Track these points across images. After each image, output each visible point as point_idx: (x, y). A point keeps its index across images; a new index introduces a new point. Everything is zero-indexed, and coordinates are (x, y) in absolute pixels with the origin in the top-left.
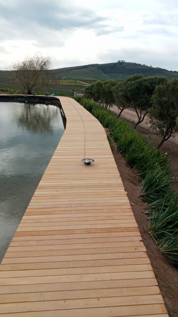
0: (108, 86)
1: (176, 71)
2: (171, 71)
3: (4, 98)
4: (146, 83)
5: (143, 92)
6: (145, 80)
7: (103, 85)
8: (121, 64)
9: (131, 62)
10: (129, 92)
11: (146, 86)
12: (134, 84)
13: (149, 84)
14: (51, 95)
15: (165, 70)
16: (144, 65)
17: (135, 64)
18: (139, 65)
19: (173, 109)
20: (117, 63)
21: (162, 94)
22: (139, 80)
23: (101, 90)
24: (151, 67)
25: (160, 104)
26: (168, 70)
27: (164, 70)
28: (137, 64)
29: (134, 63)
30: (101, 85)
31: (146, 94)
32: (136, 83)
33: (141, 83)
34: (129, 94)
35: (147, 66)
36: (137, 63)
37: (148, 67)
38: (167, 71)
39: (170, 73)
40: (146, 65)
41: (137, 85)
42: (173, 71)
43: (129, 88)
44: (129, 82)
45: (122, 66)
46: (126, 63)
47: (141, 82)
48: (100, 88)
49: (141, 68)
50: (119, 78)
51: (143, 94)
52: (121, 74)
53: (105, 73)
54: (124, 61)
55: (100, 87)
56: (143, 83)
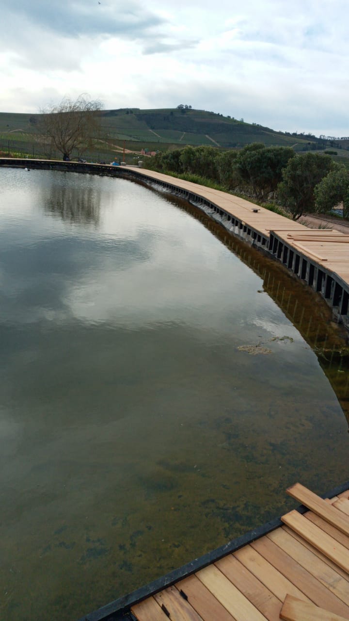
0: (205, 156)
1: (289, 132)
2: (280, 133)
3: (33, 165)
4: (270, 155)
5: (265, 165)
6: (269, 151)
7: (197, 154)
8: (183, 111)
9: (203, 110)
10: (249, 164)
11: (270, 158)
12: (256, 154)
13: (273, 156)
14: (109, 164)
15: (269, 129)
16: (229, 117)
17: (211, 114)
18: (219, 116)
19: (306, 184)
20: (176, 109)
21: (294, 167)
22: (261, 150)
23: (193, 160)
24: (243, 122)
25: (294, 178)
26: (275, 130)
27: (267, 129)
28: (215, 114)
29: (209, 112)
30: (193, 153)
31: (269, 167)
32: (257, 154)
33: (264, 155)
34: (248, 168)
35: (235, 119)
36: (216, 112)
37: (235, 121)
38: (272, 131)
39: (279, 135)
40: (233, 118)
41: (259, 156)
42: (285, 133)
43: (249, 160)
44: (248, 151)
45: (185, 116)
46: (194, 110)
47: (264, 153)
48: (192, 158)
49: (221, 122)
50: (180, 140)
51: (266, 167)
52: (185, 133)
53: (153, 128)
54: (190, 107)
55: (191, 155)
56: (266, 154)
